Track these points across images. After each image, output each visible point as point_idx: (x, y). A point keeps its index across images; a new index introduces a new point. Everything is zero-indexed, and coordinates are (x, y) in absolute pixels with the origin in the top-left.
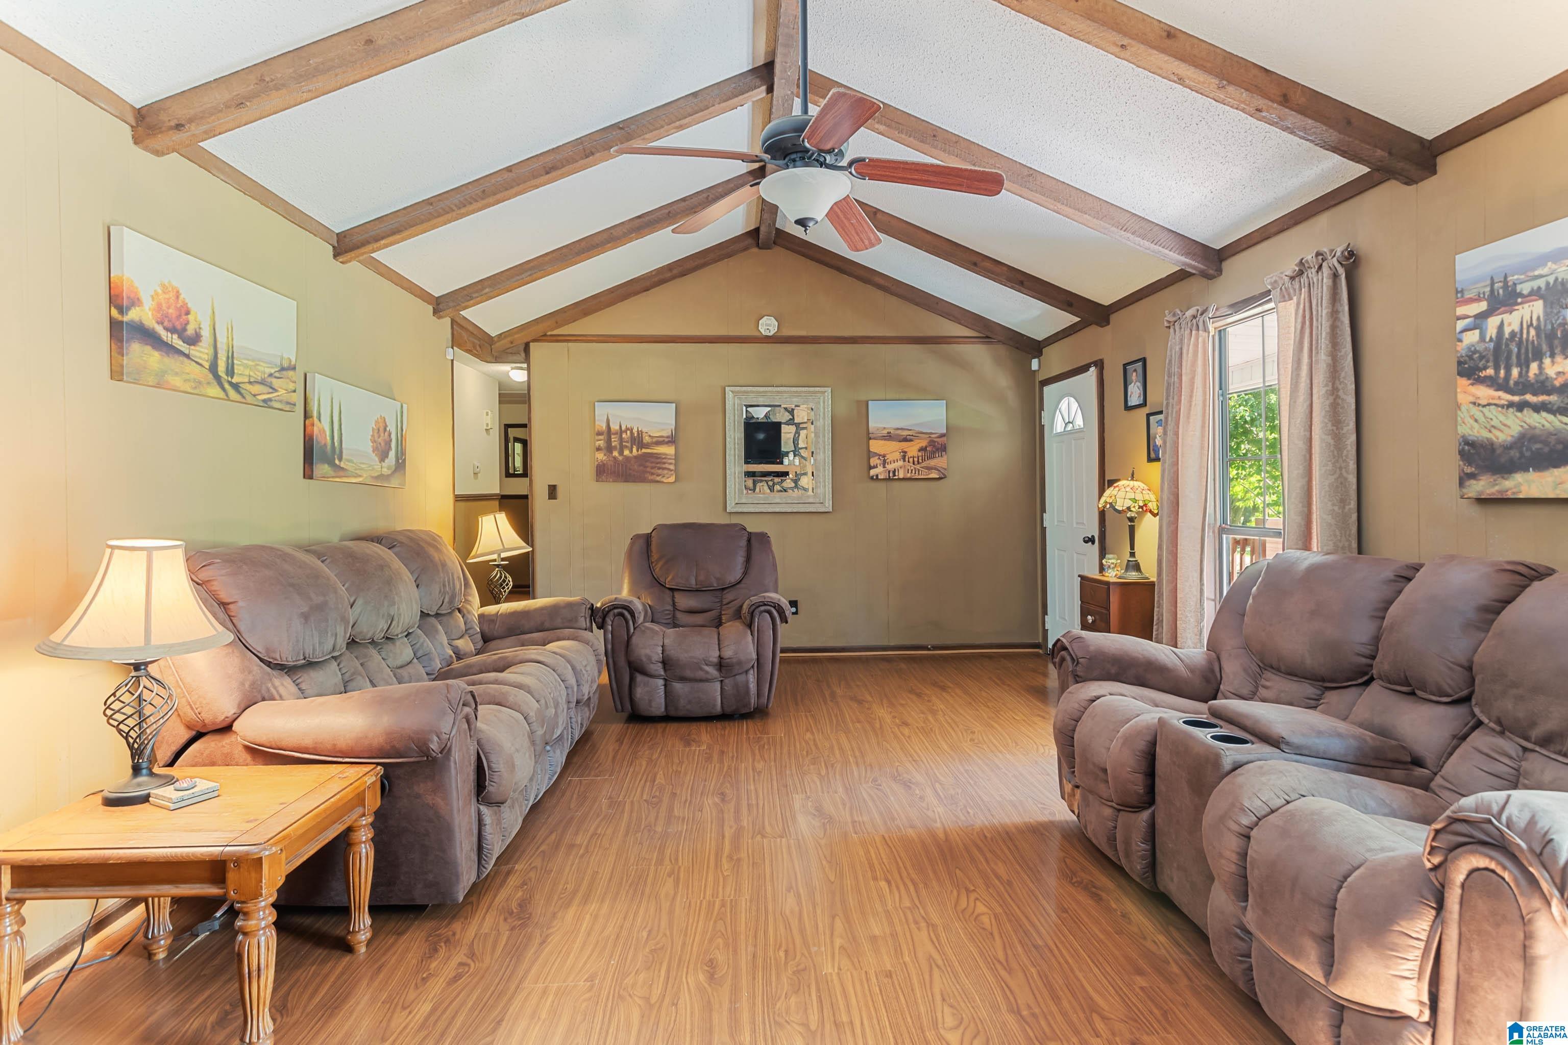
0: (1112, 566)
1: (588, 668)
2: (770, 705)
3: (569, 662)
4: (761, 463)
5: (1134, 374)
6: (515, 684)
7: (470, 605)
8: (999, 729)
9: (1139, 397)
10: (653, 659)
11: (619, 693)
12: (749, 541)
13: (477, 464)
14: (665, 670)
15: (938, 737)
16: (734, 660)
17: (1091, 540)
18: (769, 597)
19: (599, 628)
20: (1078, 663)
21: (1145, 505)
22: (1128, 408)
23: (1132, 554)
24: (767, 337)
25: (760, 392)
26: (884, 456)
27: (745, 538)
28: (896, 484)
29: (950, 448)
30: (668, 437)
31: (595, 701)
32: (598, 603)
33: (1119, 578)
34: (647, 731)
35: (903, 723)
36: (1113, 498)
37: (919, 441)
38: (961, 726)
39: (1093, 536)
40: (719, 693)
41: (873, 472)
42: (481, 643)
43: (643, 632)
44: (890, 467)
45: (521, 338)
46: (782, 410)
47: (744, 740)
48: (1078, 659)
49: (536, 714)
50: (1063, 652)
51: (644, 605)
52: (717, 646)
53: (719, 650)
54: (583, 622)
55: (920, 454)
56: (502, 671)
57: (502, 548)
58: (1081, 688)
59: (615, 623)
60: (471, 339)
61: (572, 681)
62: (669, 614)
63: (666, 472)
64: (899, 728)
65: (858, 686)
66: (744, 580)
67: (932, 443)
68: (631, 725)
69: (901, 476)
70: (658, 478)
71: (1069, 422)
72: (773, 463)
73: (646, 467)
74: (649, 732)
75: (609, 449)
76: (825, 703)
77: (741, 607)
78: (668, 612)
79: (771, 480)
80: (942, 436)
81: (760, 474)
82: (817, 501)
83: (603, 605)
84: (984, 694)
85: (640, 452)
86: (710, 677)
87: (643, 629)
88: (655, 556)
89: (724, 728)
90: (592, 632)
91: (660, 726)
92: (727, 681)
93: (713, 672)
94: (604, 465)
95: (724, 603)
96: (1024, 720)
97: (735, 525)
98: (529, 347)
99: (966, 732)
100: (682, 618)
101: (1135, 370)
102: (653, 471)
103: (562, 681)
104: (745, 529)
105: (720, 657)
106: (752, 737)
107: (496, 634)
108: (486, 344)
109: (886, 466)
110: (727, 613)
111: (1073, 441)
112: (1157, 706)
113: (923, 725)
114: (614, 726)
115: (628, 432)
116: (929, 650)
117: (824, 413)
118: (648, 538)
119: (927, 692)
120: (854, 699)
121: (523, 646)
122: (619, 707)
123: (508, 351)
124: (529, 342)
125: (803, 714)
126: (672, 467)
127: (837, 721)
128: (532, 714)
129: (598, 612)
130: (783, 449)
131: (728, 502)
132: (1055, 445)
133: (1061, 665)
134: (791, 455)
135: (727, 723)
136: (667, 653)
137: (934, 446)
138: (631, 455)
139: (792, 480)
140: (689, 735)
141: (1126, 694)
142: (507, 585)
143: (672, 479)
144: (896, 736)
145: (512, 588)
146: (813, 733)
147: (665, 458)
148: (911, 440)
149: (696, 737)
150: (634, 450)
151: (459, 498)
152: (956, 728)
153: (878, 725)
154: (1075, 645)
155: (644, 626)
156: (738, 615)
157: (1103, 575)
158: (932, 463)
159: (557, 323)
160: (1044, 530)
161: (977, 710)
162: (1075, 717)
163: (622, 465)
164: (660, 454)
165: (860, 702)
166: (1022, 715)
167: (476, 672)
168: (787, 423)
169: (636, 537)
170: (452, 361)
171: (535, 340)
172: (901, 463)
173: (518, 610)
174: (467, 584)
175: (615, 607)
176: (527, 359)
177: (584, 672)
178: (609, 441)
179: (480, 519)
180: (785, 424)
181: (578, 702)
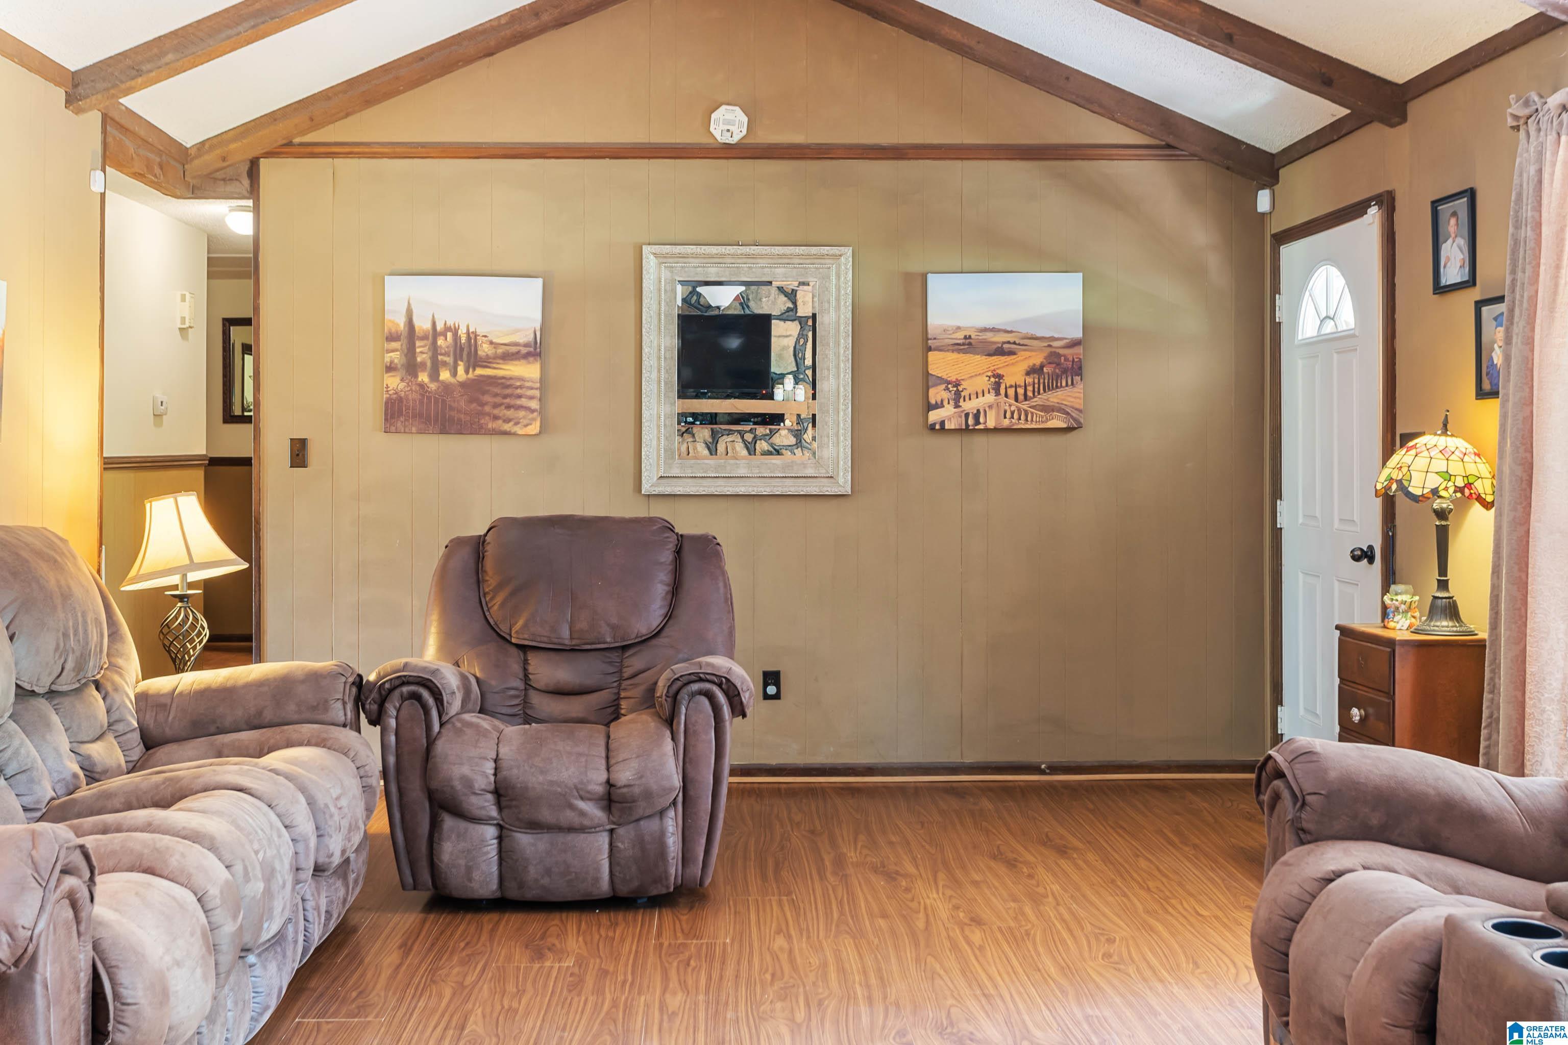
0: (1403, 607)
1: (343, 802)
2: (708, 881)
3: (303, 790)
4: (728, 397)
5: (1453, 221)
6: (183, 833)
7: (121, 675)
8: (1165, 934)
9: (1462, 267)
10: (476, 786)
11: (409, 852)
12: (678, 552)
13: (160, 397)
14: (500, 808)
15: (1041, 949)
16: (636, 790)
17: (1364, 555)
18: (709, 664)
19: (373, 722)
20: (1304, 804)
21: (1469, 485)
22: (1440, 289)
23: (1443, 585)
24: (727, 147)
25: (711, 256)
26: (957, 384)
27: (671, 546)
28: (980, 441)
29: (1089, 369)
30: (526, 345)
31: (358, 865)
32: (371, 672)
33: (1416, 632)
34: (462, 928)
35: (972, 920)
36: (1405, 470)
37: (1028, 354)
38: (1088, 928)
39: (1371, 548)
40: (605, 854)
41: (934, 416)
42: (137, 751)
43: (459, 732)
44: (969, 406)
45: (241, 152)
46: (773, 290)
47: (652, 948)
48: (1304, 797)
49: (222, 893)
50: (1278, 783)
51: (464, 678)
52: (604, 762)
53: (608, 770)
54: (339, 711)
55: (1029, 380)
56: (165, 804)
57: (187, 562)
58: (1309, 854)
59: (404, 712)
60: (142, 152)
61: (306, 826)
62: (516, 697)
63: (522, 413)
64: (962, 930)
65: (891, 843)
66: (666, 630)
67: (1054, 358)
68: (432, 916)
69: (991, 424)
70: (507, 427)
71: (1327, 317)
72: (753, 396)
73: (483, 405)
74: (465, 931)
75: (412, 367)
76: (822, 877)
77: (656, 683)
78: (512, 692)
79: (751, 431)
80: (1075, 343)
81: (727, 418)
82: (822, 472)
83: (380, 677)
84: (1143, 863)
85: (471, 375)
86: (586, 822)
87: (459, 725)
88: (491, 580)
89: (614, 925)
90: (359, 731)
91: (488, 919)
92: (621, 831)
93: (594, 812)
94: (400, 400)
95: (626, 675)
96: (1216, 917)
97: (651, 520)
98: (258, 166)
99: (1097, 939)
100: (543, 704)
101: (1454, 214)
102: (496, 412)
103: (286, 827)
104: (672, 530)
105: (609, 784)
106: (666, 944)
107: (168, 732)
108: (172, 162)
109: (962, 403)
110: (632, 693)
111: (1335, 356)
112: (1458, 891)
113: (1012, 924)
114: (396, 918)
115: (449, 335)
116: (1043, 772)
117: (838, 300)
118: (478, 545)
119: (1031, 858)
120: (881, 870)
121: (220, 755)
122: (409, 880)
123: (219, 175)
124: (258, 159)
125: (774, 899)
126: (534, 404)
127: (842, 913)
128: (214, 891)
129: (371, 691)
130: (775, 368)
131: (645, 474)
132: (1300, 363)
133: (1272, 807)
134: (789, 381)
135: (620, 916)
136: (504, 773)
137: (1058, 364)
138: (452, 380)
139: (790, 430)
140: (543, 937)
141: (1396, 867)
142: (199, 634)
143: (534, 428)
144: (955, 947)
145: (208, 641)
146: (789, 937)
147: (521, 387)
148: (1012, 353)
149: (557, 942)
150: (461, 369)
151: (110, 464)
152: (1078, 933)
153: (920, 924)
154: (1298, 768)
155: (460, 720)
156: (648, 700)
157: (1385, 627)
158: (1054, 398)
159: (312, 119)
160: (1277, 533)
161: (1125, 895)
162: (1293, 915)
163: (436, 400)
164: (511, 378)
165: (891, 877)
166: (1212, 906)
167: (118, 806)
168: (782, 318)
169: (456, 544)
170: (103, 196)
171: (269, 154)
172: (990, 398)
173: (214, 686)
174: (114, 634)
175: (405, 681)
176: (254, 191)
177: (333, 809)
178: (411, 351)
179: (148, 506)
180: (779, 318)
181: (319, 870)
